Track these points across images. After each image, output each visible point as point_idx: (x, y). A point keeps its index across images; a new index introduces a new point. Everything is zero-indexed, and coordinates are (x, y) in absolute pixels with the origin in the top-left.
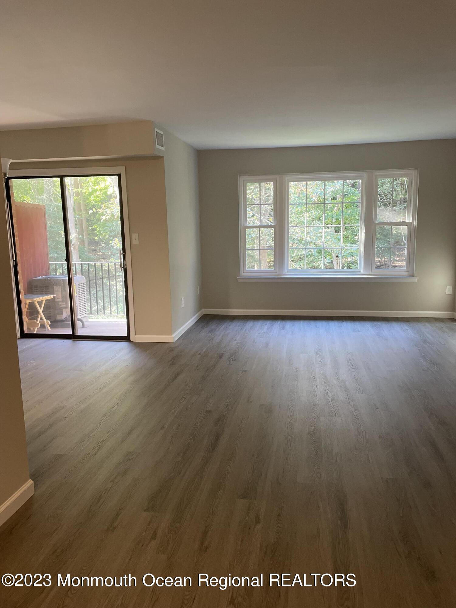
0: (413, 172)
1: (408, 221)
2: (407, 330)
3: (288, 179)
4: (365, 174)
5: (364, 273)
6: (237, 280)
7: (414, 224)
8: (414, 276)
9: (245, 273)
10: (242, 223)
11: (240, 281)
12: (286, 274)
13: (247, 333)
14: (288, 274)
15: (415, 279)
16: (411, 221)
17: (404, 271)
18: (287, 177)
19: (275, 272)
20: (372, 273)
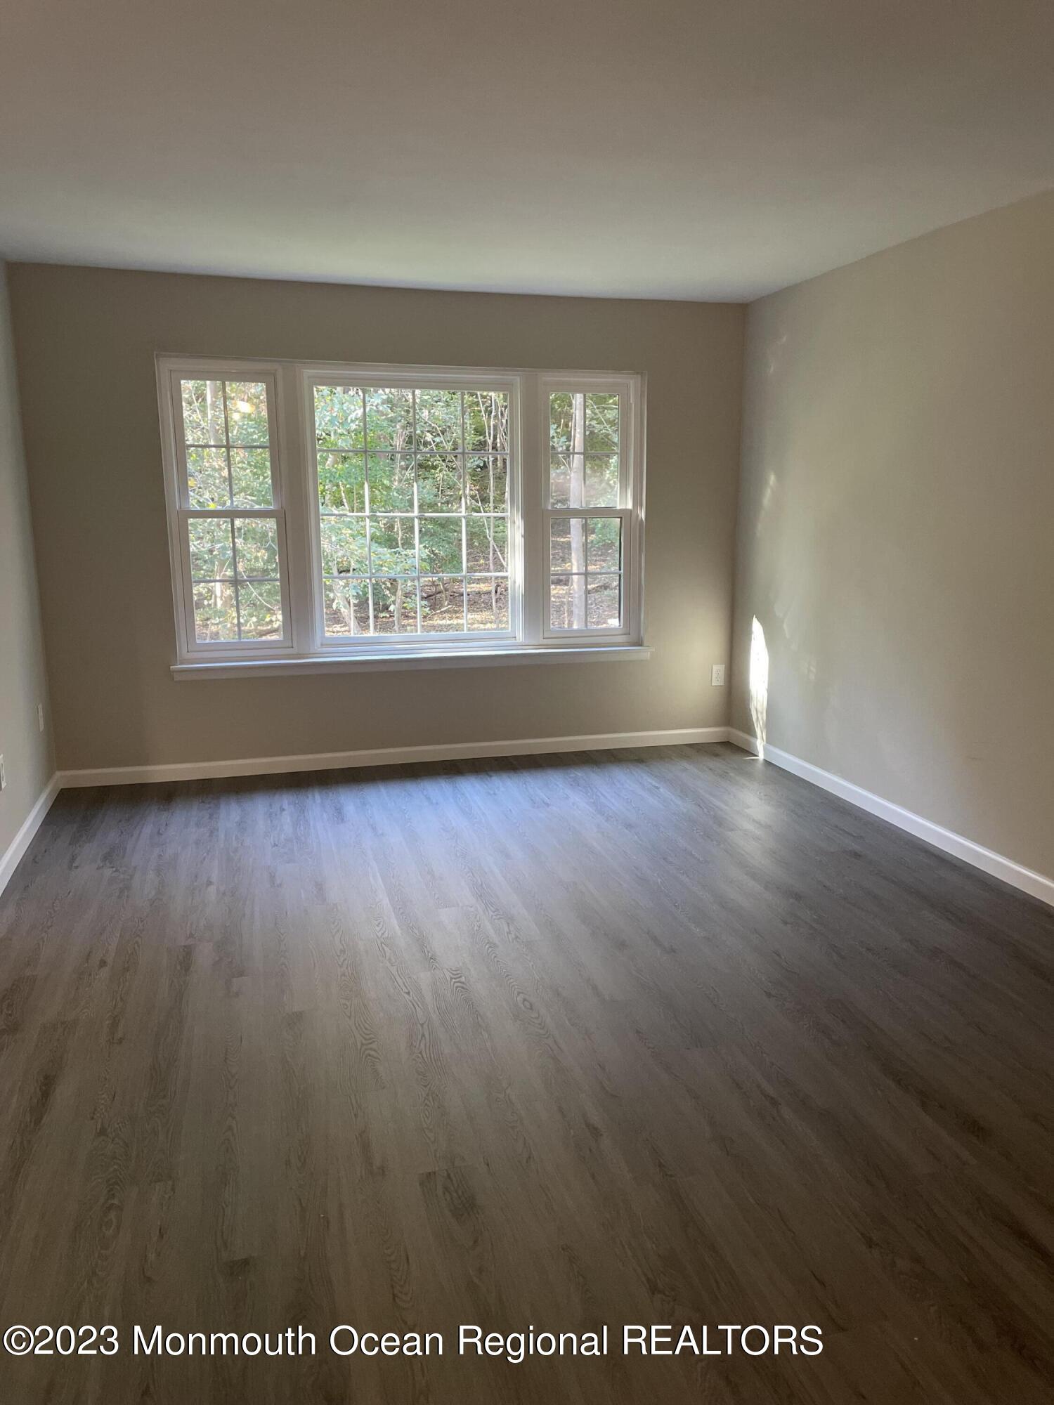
0: (632, 383)
1: (621, 508)
2: (658, 788)
3: (309, 377)
4: (517, 379)
5: (527, 643)
6: (170, 674)
7: (638, 516)
8: (641, 645)
9: (192, 652)
10: (174, 503)
11: (177, 678)
12: (320, 650)
13: (236, 851)
14: (325, 650)
15: (644, 653)
16: (630, 506)
17: (617, 633)
18: (308, 372)
19: (289, 647)
20: (546, 642)
